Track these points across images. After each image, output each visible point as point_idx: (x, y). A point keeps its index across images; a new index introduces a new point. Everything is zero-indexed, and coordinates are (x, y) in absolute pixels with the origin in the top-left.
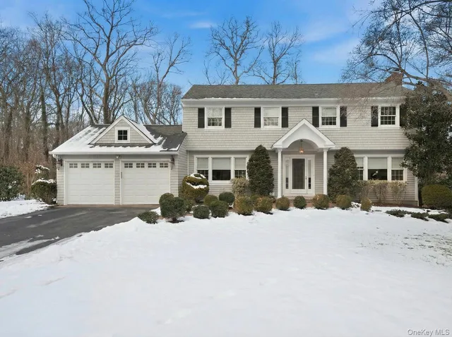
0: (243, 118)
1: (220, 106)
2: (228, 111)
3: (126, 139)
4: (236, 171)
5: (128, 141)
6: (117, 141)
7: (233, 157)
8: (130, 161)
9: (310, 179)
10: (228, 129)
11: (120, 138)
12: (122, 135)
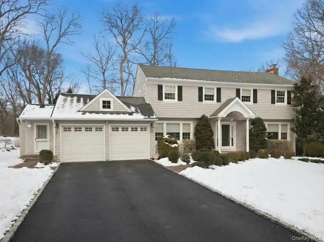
0: (190, 94)
1: (174, 85)
2: (180, 88)
3: (110, 108)
4: (183, 134)
5: (111, 110)
6: (102, 109)
7: (181, 123)
8: (116, 125)
9: (232, 139)
10: (180, 102)
11: (104, 107)
12: (106, 104)
